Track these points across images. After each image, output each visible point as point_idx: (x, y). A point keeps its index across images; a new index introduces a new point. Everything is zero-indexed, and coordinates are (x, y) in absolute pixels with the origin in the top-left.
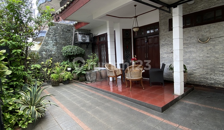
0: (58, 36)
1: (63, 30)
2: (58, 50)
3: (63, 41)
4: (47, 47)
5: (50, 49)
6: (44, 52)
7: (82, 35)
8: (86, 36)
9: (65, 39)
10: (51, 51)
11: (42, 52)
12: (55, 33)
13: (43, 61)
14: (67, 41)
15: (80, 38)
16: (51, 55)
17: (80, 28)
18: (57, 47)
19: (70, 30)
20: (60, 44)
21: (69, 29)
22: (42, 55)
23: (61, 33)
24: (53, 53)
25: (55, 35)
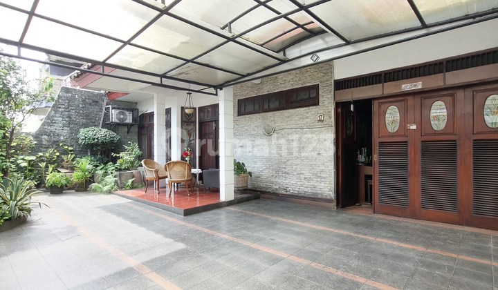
0: (74, 111)
1: (83, 101)
2: (72, 133)
3: (83, 119)
4: (52, 128)
5: (57, 131)
6: (46, 137)
7: (118, 111)
8: (127, 113)
9: (87, 116)
10: (58, 135)
11: (42, 135)
12: (69, 106)
13: (41, 152)
14: (91, 119)
15: (114, 116)
16: (58, 142)
17: (117, 99)
18: (71, 129)
19: (97, 102)
20: (76, 124)
21: (95, 99)
22: (41, 141)
23: (81, 106)
24: (62, 138)
25: (68, 108)
